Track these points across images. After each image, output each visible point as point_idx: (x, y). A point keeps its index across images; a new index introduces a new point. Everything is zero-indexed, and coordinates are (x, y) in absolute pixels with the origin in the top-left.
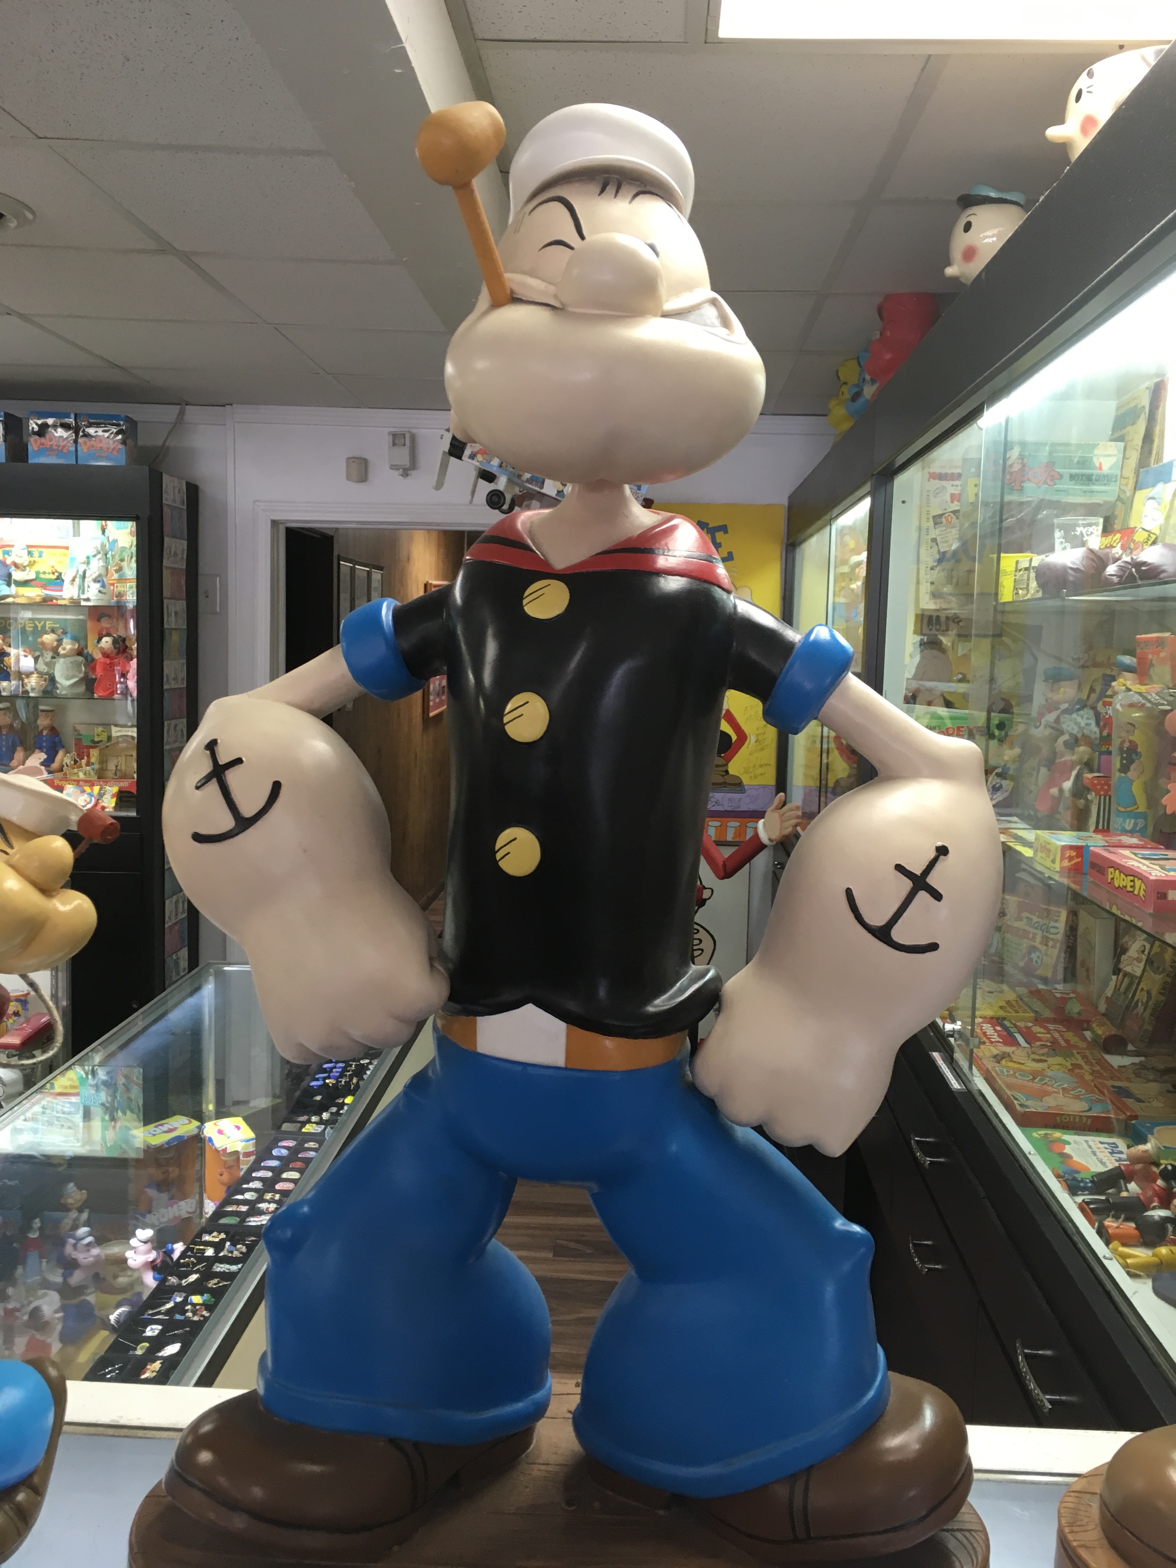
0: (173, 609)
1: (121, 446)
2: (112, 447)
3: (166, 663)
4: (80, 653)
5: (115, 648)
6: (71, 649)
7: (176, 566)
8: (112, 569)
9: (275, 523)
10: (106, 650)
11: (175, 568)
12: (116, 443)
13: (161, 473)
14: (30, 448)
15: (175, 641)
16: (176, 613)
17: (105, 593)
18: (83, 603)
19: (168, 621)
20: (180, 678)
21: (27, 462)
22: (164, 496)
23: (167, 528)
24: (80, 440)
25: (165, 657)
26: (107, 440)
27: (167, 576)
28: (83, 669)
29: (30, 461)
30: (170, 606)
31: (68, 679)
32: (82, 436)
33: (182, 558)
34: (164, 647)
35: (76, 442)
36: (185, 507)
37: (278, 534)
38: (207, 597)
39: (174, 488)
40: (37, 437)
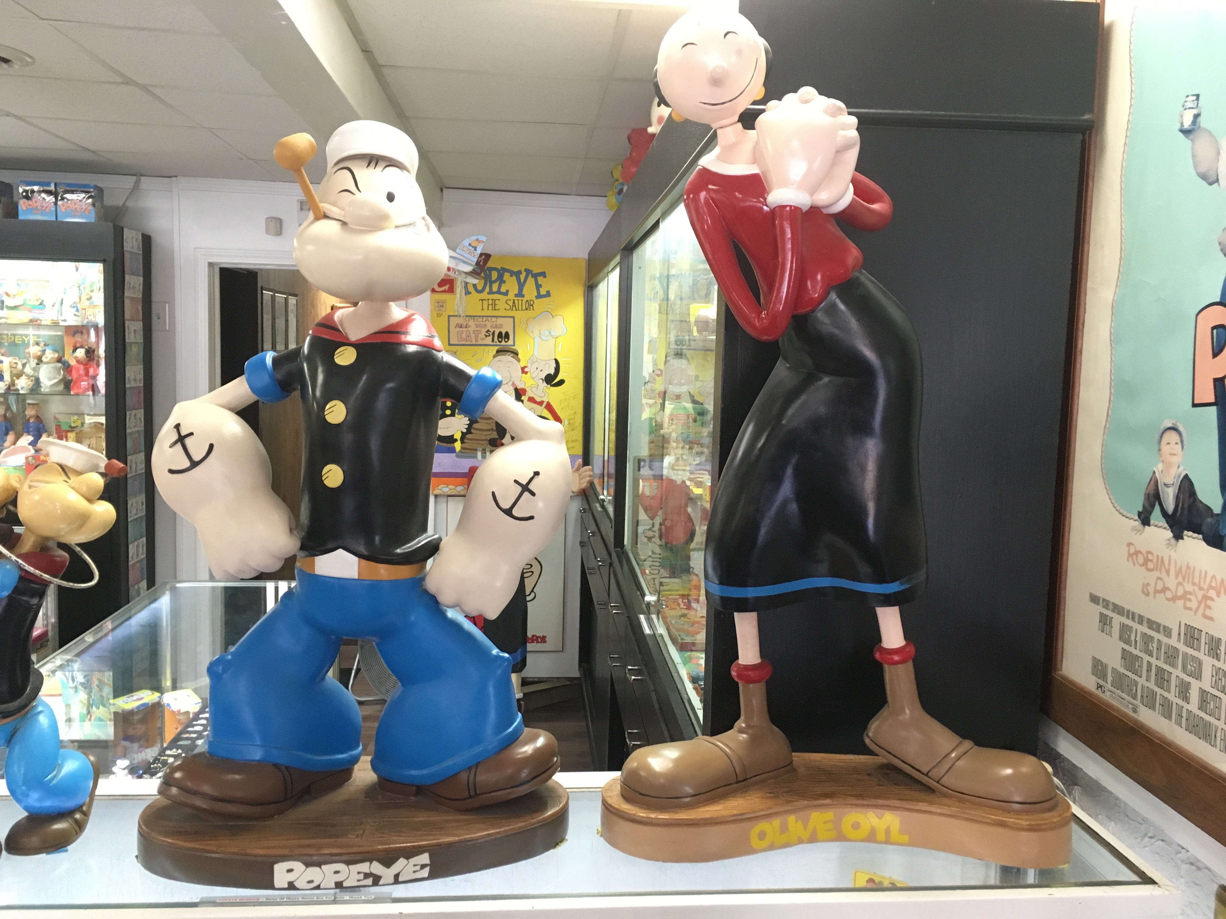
0: (132, 328)
1: (91, 207)
2: (84, 208)
3: (127, 368)
4: (59, 360)
5: (87, 357)
6: (52, 358)
7: (134, 296)
8: (84, 298)
9: (211, 265)
10: (79, 358)
11: (134, 298)
12: (87, 205)
13: (123, 228)
14: (19, 208)
15: (134, 352)
16: (135, 331)
17: (79, 316)
18: (62, 323)
19: (129, 337)
20: (138, 379)
21: (17, 218)
22: (125, 244)
23: (127, 269)
24: (59, 203)
25: (127, 363)
26: (80, 203)
27: (127, 303)
28: (62, 372)
29: (21, 217)
30: (130, 326)
31: (50, 379)
32: (60, 200)
33: (139, 289)
34: (126, 356)
35: (56, 203)
36: (141, 252)
37: (214, 272)
38: (159, 318)
39: (132, 238)
40: (25, 200)
